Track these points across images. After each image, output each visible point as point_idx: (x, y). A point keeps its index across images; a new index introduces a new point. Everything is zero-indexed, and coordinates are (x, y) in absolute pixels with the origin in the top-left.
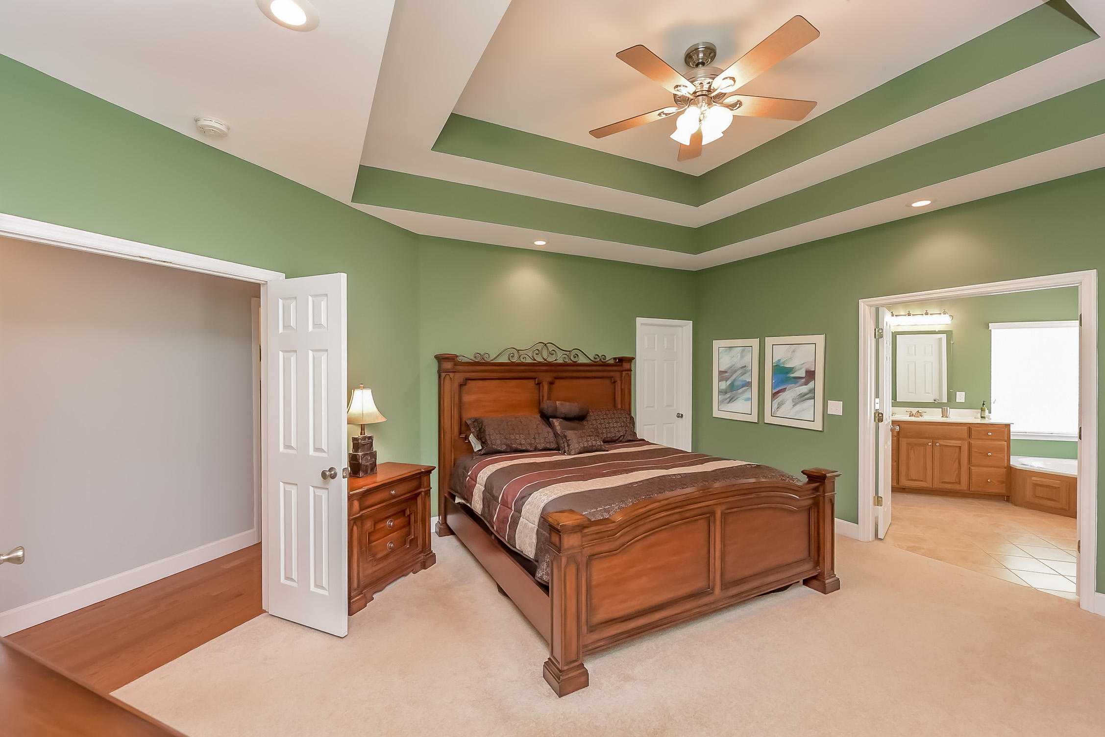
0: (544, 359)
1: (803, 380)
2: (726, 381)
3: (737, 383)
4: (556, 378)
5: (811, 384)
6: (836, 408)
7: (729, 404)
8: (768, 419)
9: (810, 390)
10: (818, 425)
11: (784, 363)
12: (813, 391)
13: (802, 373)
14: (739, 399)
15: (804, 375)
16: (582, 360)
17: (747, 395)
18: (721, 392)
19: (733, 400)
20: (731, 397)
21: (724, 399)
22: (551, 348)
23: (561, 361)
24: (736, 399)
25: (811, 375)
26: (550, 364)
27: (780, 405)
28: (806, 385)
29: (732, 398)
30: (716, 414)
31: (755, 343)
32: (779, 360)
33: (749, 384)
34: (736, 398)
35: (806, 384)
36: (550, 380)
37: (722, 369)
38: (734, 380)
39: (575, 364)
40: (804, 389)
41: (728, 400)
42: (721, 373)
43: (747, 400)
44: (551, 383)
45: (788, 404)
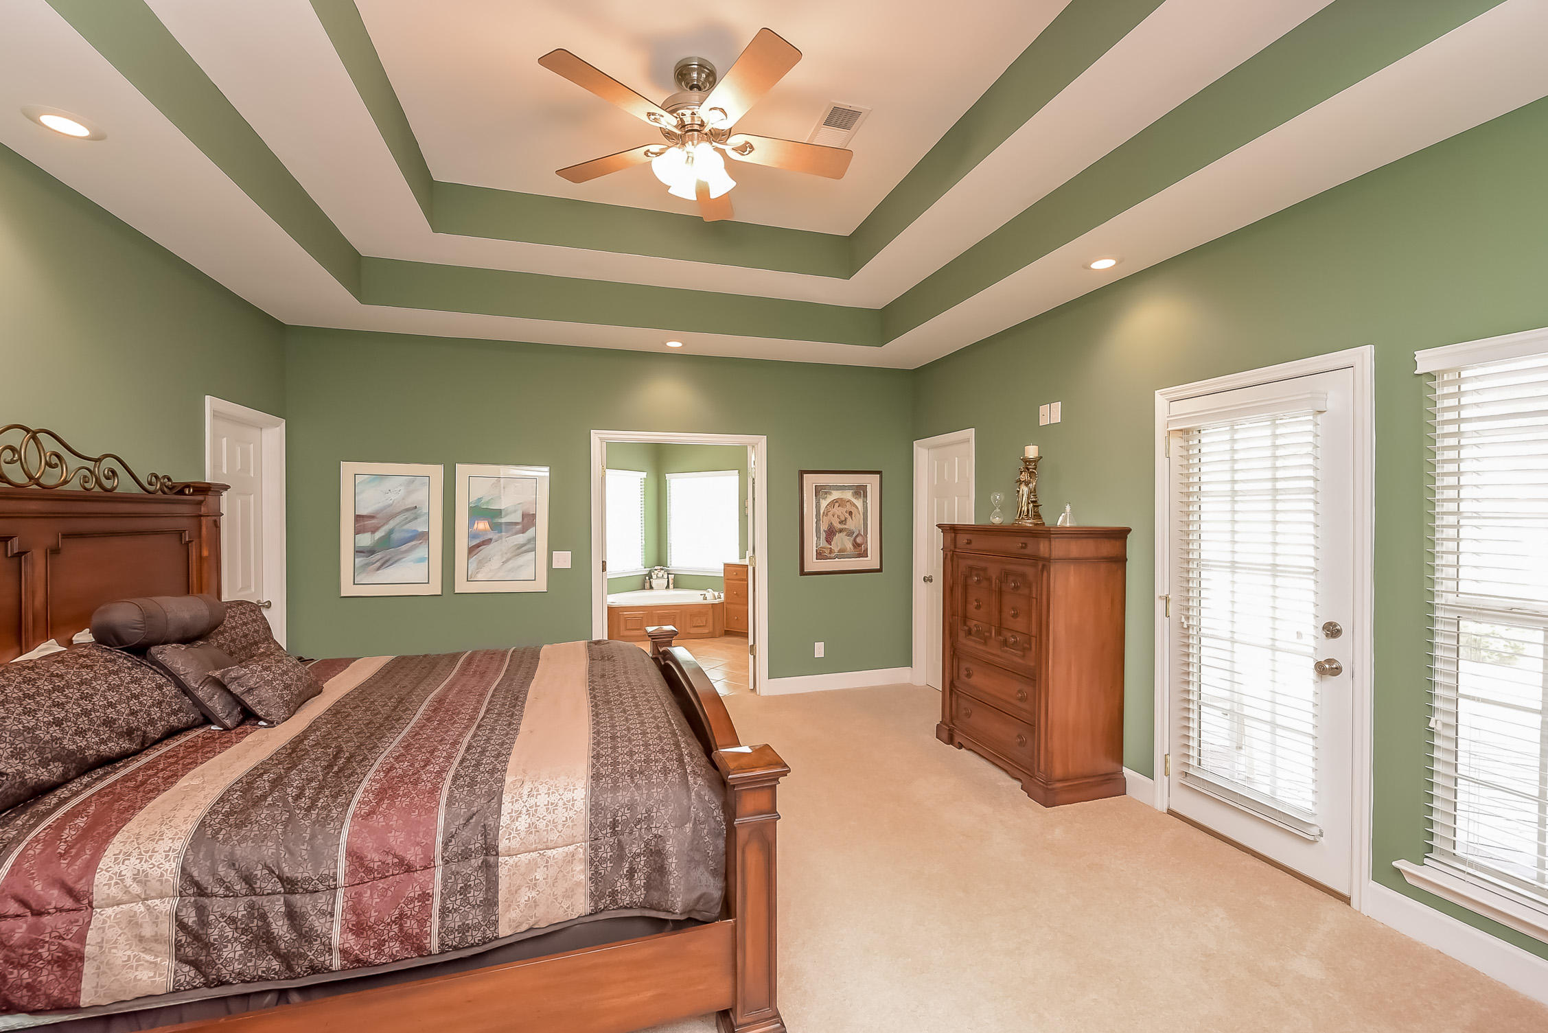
0: (30, 477)
1: (519, 527)
2: (373, 532)
3: (396, 536)
4: (67, 536)
5: (531, 531)
6: (563, 560)
7: (378, 572)
8: (461, 586)
9: (528, 540)
10: (541, 585)
11: (488, 502)
12: (533, 540)
13: (517, 518)
14: (404, 560)
15: (520, 520)
16: (125, 485)
17: (421, 552)
18: (359, 552)
19: (388, 564)
20: (385, 559)
21: (366, 564)
22: (49, 445)
23: (75, 486)
24: (396, 562)
25: (529, 520)
26: (49, 494)
27: (481, 564)
28: (523, 533)
29: (387, 561)
30: (347, 589)
31: (436, 472)
32: (480, 499)
33: (424, 536)
34: (396, 559)
35: (523, 531)
36: (50, 541)
37: (362, 511)
38: (391, 532)
39: (109, 496)
40: (521, 538)
41: (378, 564)
42: (358, 518)
43: (421, 560)
44: (55, 551)
45: (495, 563)
